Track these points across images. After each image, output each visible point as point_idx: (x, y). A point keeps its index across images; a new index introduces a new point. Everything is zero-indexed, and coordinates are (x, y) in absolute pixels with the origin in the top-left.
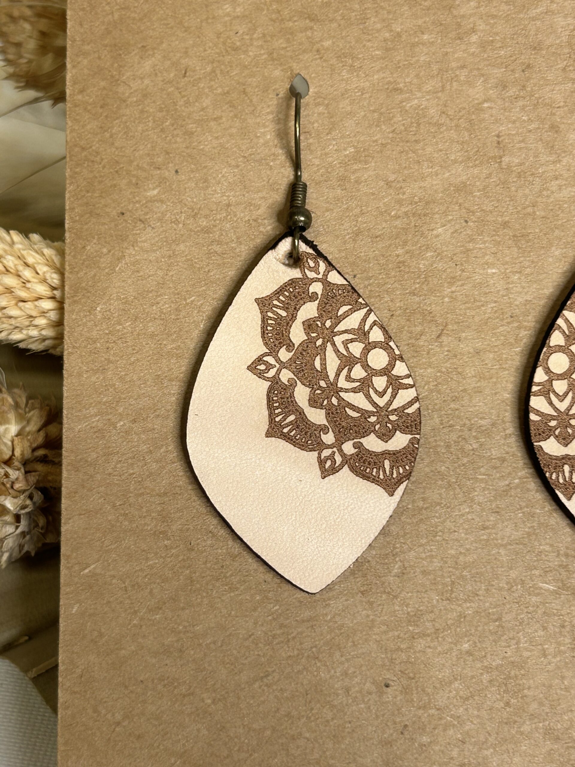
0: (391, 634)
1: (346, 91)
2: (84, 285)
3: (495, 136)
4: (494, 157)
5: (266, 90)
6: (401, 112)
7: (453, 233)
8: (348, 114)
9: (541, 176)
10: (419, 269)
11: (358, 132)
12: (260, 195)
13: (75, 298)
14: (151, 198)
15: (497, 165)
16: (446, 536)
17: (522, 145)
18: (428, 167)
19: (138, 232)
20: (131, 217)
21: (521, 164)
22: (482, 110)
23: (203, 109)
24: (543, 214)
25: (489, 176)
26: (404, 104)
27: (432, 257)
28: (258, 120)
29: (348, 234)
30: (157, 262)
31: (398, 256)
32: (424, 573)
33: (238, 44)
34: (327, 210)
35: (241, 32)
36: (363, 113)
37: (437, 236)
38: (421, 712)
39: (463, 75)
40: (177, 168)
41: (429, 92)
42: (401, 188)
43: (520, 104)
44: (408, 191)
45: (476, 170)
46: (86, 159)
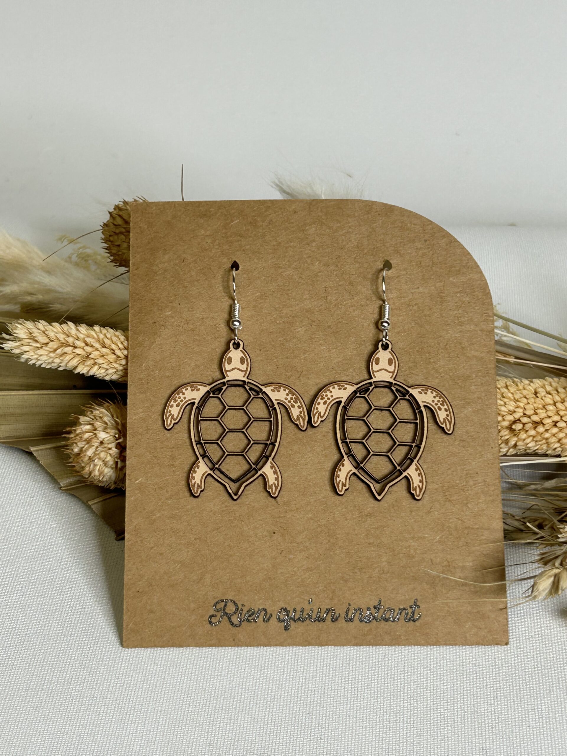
1: (256, 268)
3: (324, 287)
4: (324, 297)
5: (220, 268)
6: (281, 277)
7: (305, 331)
8: (257, 278)
9: (345, 305)
10: (290, 347)
11: (262, 286)
12: (217, 314)
14: (168, 315)
15: (325, 300)
16: (302, 467)
17: (337, 291)
18: (294, 301)
19: (162, 331)
20: (159, 324)
21: (337, 300)
22: (318, 276)
23: (191, 276)
24: (346, 322)
25: (322, 305)
26: (282, 273)
27: (296, 341)
28: (216, 281)
30: (170, 344)
31: (280, 341)
32: (292, 483)
33: (207, 247)
35: (209, 242)
36: (264, 278)
37: (298, 332)
38: (289, 544)
39: (309, 261)
40: (179, 302)
41: (294, 268)
42: (282, 310)
43: (335, 273)
44: (285, 312)
45: (315, 303)
46: (139, 299)
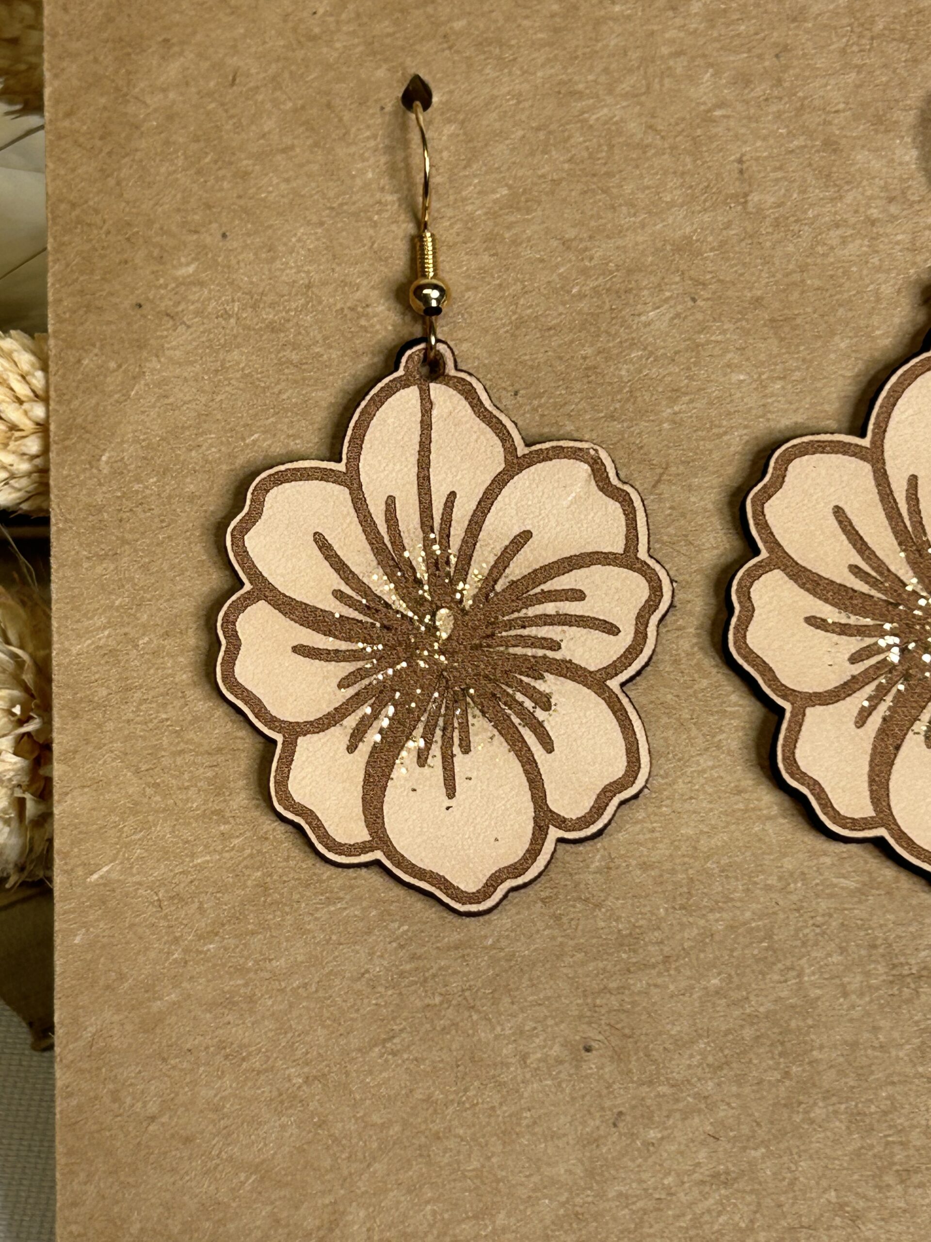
0: (591, 967)
1: (494, 98)
2: (79, 420)
3: (734, 161)
4: (735, 196)
5: (363, 101)
6: (582, 128)
7: (673, 319)
8: (497, 135)
9: (812, 224)
10: (621, 377)
11: (514, 163)
12: (359, 268)
13: (67, 443)
14: (184, 278)
15: (739, 208)
16: (677, 806)
17: (779, 174)
18: (629, 215)
19: (165, 333)
20: (153, 309)
21: (780, 205)
22: (713, 121)
23: (264, 136)
24: (817, 283)
25: (728, 226)
26: (586, 115)
27: (641, 357)
28: (353, 149)
29: (504, 325)
30: (196, 380)
31: (585, 358)
32: (645, 866)
33: (317, 30)
34: (468, 289)
35: (321, 11)
36: (520, 133)
37: (647, 324)
38: (645, 1089)
39: (679, 66)
40: (224, 229)
41: (625, 96)
42: (586, 249)
43: (774, 108)
44: (598, 254)
45: (707, 218)
46: (79, 221)
